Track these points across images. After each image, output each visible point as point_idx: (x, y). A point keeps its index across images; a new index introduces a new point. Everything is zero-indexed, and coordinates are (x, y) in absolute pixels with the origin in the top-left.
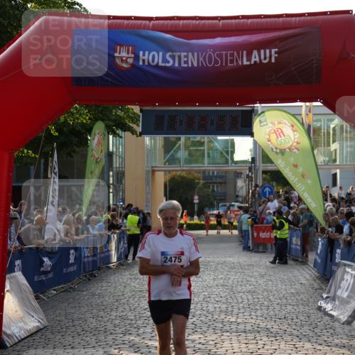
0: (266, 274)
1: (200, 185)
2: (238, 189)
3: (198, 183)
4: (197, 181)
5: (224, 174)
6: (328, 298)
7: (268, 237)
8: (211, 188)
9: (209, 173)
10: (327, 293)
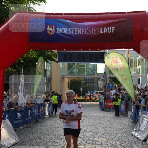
3: (82, 82)
4: (82, 81)
5: (93, 79)
6: (136, 130)
7: (111, 105)
8: (87, 84)
9: (87, 78)
10: (136, 128)
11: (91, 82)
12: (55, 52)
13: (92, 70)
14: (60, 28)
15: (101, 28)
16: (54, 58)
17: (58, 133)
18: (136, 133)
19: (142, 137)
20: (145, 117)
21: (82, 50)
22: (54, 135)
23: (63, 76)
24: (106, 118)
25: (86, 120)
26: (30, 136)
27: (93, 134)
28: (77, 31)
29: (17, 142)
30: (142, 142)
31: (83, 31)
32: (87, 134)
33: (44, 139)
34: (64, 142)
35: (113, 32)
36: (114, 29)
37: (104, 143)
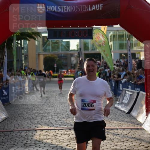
1: (57, 60)
2: (72, 61)
3: (56, 59)
4: (55, 58)
5: (66, 55)
6: (119, 103)
8: (61, 61)
9: (60, 55)
10: (119, 101)
11: (65, 59)
12: (34, 30)
13: (65, 47)
14: (50, 6)
15: (90, 6)
16: (34, 36)
17: (44, 108)
18: (119, 106)
20: (128, 91)
21: (71, 27)
22: (40, 110)
23: (39, 53)
26: (17, 111)
28: (66, 9)
29: (7, 117)
30: (126, 114)
31: (72, 9)
33: (32, 114)
34: (53, 116)
35: (101, 9)
36: (102, 7)
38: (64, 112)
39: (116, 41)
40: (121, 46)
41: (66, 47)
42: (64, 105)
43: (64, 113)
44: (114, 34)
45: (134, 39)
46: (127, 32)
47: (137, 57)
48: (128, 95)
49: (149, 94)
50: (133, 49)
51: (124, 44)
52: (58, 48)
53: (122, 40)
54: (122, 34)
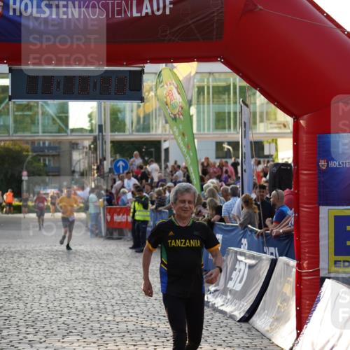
0: (130, 264)
1: (29, 158)
2: (74, 163)
3: (27, 156)
4: (25, 153)
5: (57, 145)
6: (216, 291)
7: (124, 220)
8: (42, 161)
9: (39, 143)
10: (215, 286)
11: (53, 156)
18: (216, 298)
19: (235, 310)
20: (242, 254)
24: (115, 259)
25: (59, 264)
27: (93, 303)
30: (238, 324)
32: (79, 304)
34: (20, 328)
35: (168, 12)
36: (172, 6)
37: (134, 328)
38: (55, 316)
39: (206, 106)
40: (221, 121)
41: (58, 121)
42: (55, 296)
43: (54, 320)
44: (202, 84)
45: (260, 100)
46: (238, 78)
47: (266, 152)
48: (242, 266)
49: (305, 265)
50: (255, 128)
51: (229, 113)
52: (33, 122)
53: (224, 101)
54: (223, 84)
